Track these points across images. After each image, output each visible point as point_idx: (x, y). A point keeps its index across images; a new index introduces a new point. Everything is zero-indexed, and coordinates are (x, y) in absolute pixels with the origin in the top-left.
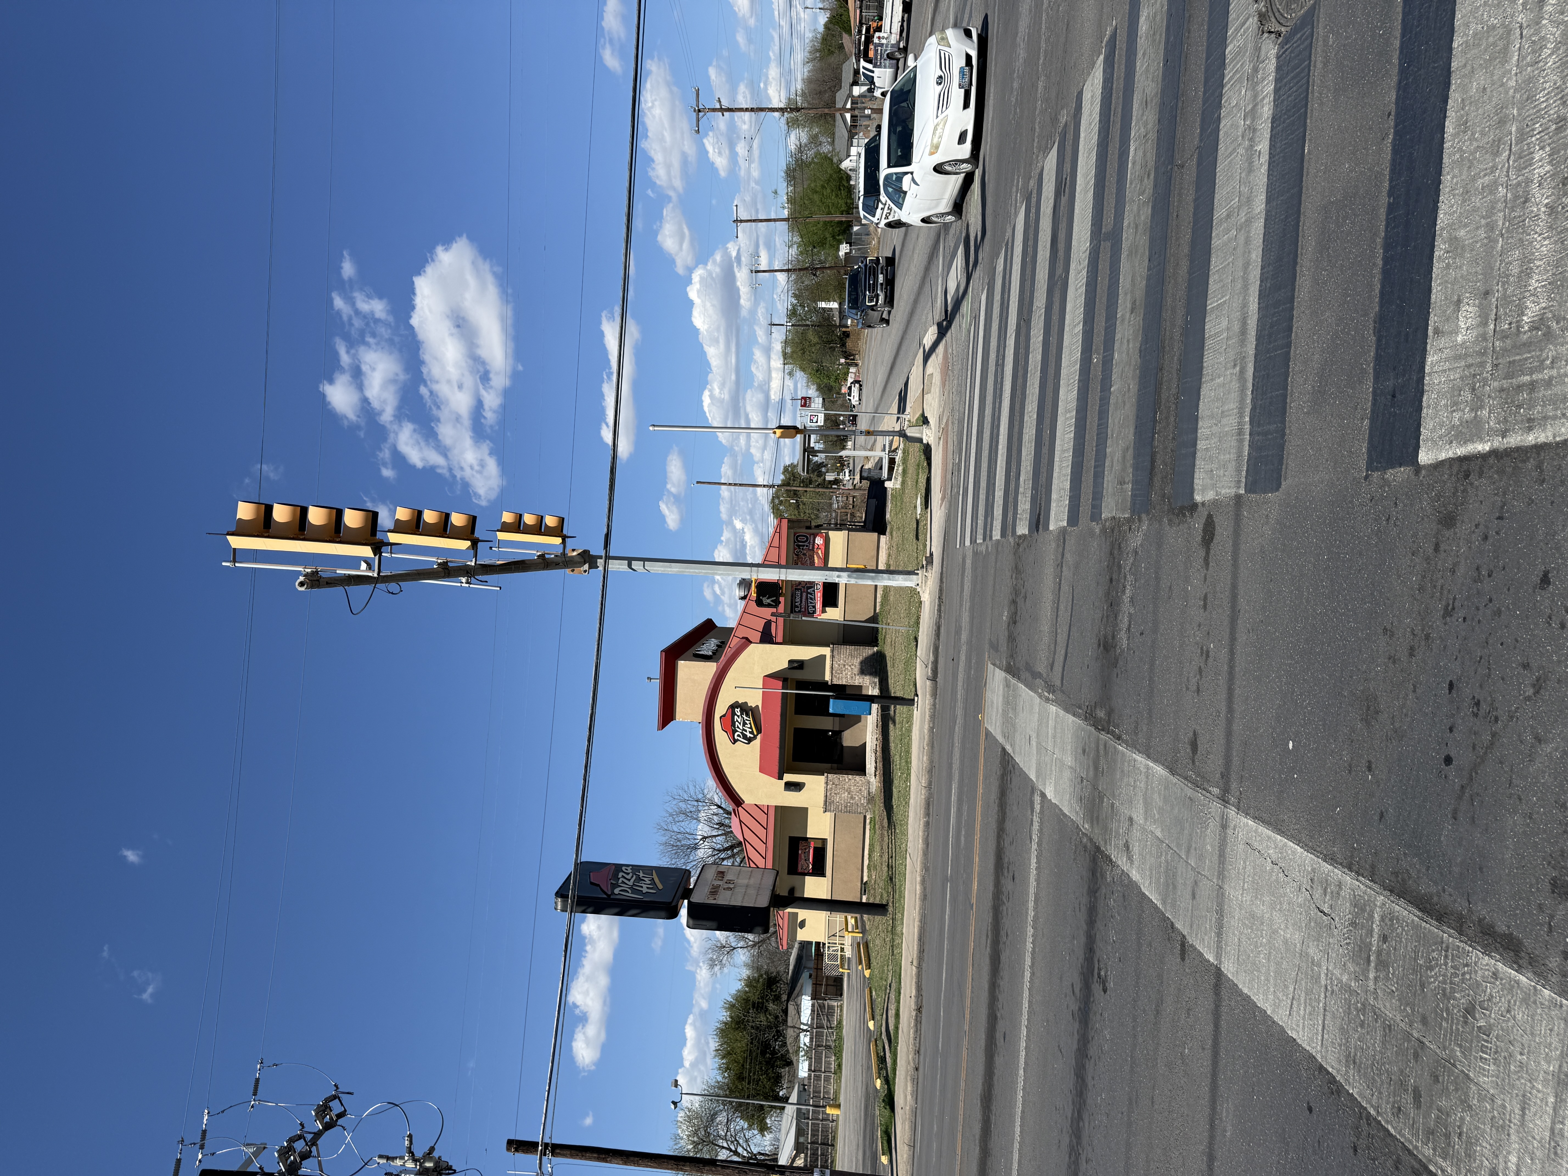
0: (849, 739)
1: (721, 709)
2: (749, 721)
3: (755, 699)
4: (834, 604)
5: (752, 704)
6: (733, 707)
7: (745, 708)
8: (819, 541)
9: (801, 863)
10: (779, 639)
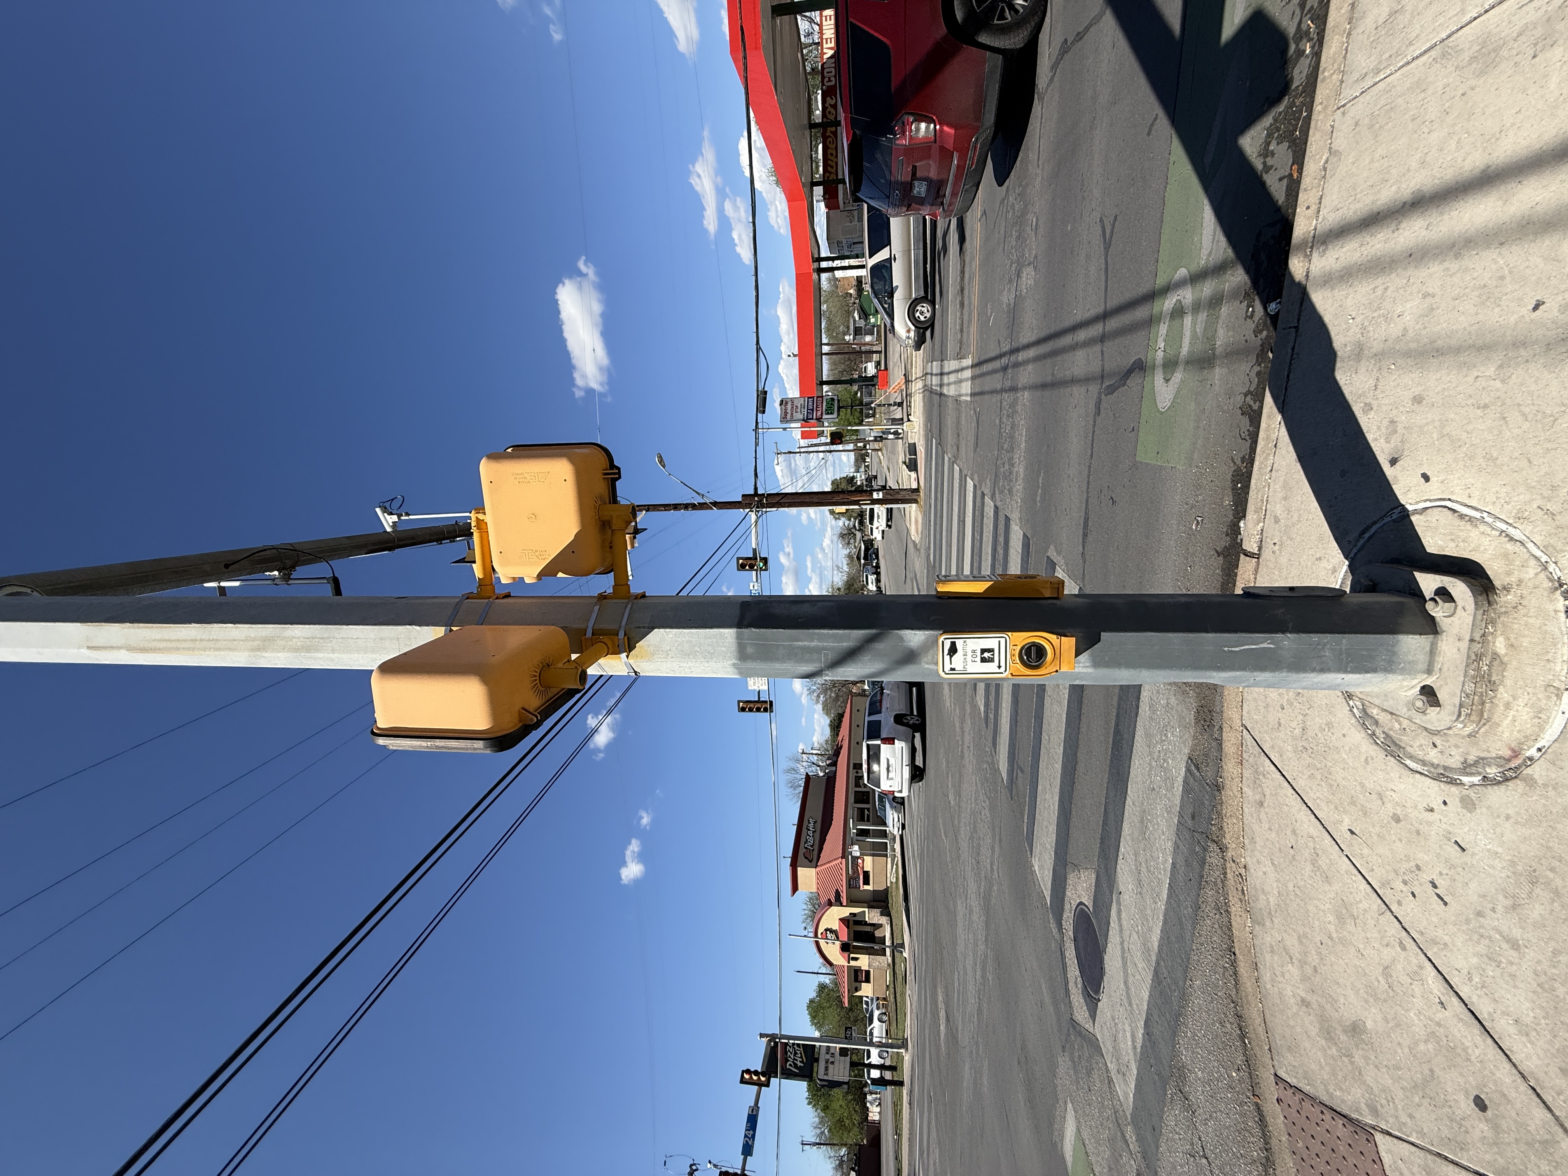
0: (878, 934)
1: (821, 930)
2: (834, 936)
3: (835, 926)
4: (868, 884)
5: (834, 928)
6: (826, 930)
7: (831, 931)
8: (860, 861)
9: (860, 978)
10: (845, 904)
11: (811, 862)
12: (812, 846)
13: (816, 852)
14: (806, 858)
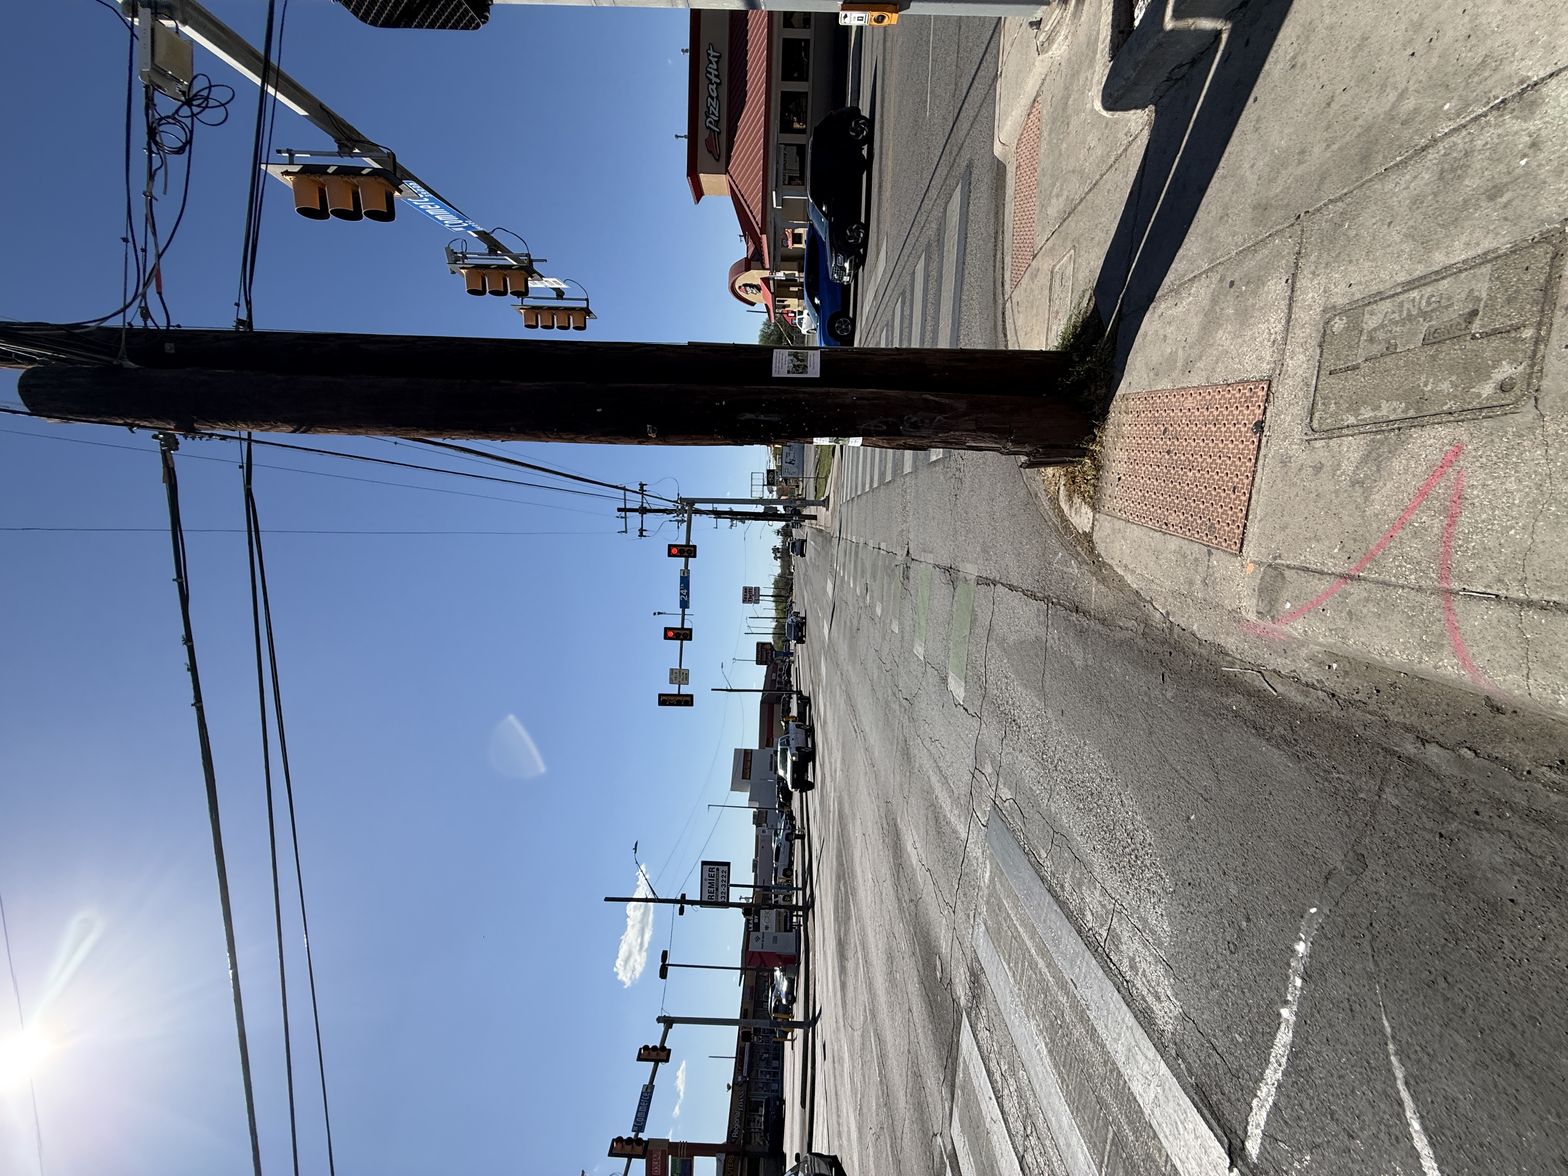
1: (739, 284)
3: (757, 282)
11: (718, 160)
12: (717, 122)
13: (723, 138)
14: (710, 152)
